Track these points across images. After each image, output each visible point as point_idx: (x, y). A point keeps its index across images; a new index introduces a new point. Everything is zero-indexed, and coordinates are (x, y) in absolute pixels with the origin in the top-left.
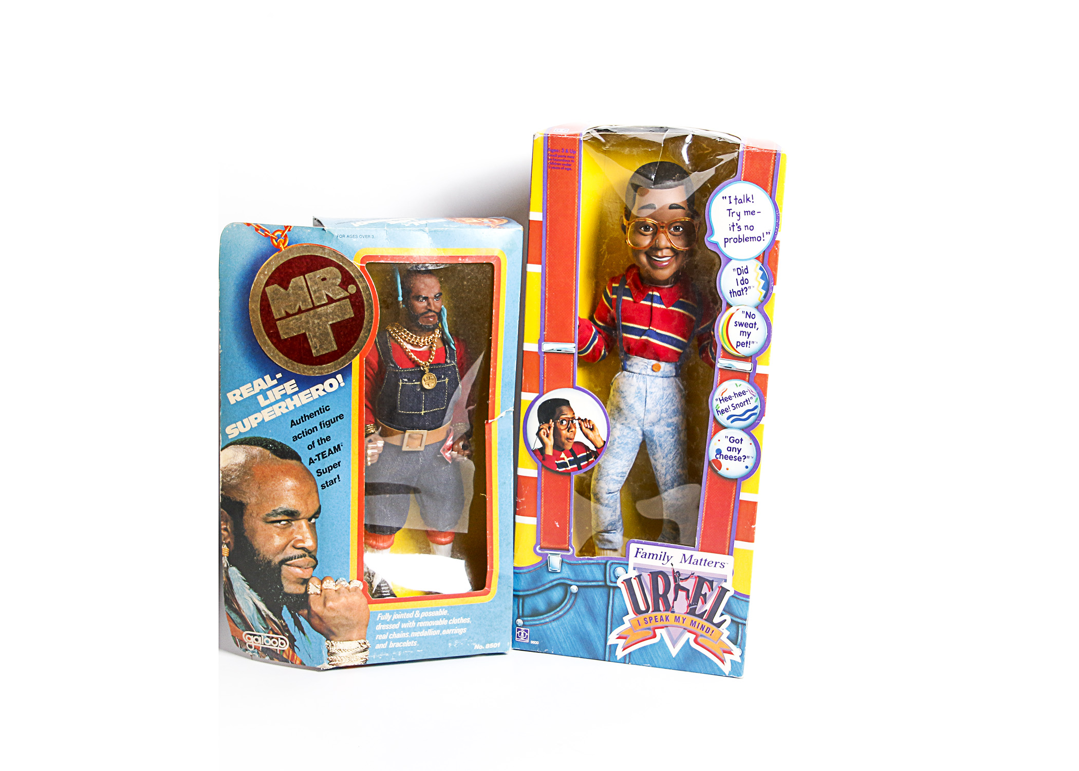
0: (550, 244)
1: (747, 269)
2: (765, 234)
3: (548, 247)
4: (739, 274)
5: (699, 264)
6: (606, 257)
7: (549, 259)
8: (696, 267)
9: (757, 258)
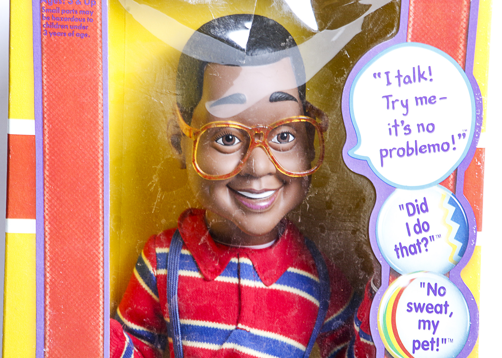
0: (50, 179)
1: (425, 203)
2: (456, 138)
3: (47, 184)
4: (410, 215)
5: (334, 199)
6: (159, 196)
7: (50, 207)
8: (329, 205)
9: (444, 183)
